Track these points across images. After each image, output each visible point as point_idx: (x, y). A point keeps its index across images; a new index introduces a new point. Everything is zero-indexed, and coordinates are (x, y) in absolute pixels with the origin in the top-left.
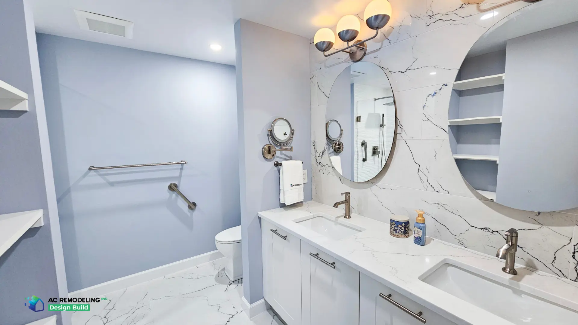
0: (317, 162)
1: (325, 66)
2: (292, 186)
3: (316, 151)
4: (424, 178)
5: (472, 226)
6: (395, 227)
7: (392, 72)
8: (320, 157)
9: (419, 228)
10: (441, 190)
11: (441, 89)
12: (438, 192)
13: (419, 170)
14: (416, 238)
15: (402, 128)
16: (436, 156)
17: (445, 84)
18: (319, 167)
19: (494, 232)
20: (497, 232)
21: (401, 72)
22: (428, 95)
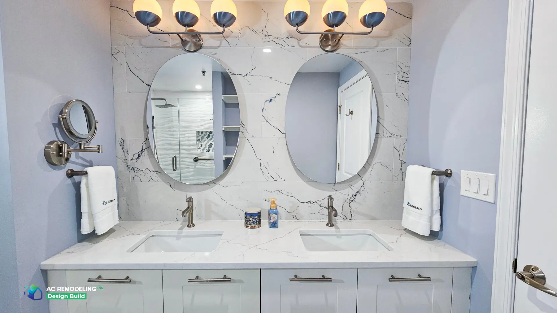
0: (128, 168)
1: (141, 45)
2: (105, 203)
3: (126, 152)
4: (265, 171)
5: (301, 202)
6: (253, 219)
7: (232, 74)
8: (134, 161)
9: (275, 214)
10: (279, 180)
11: (276, 97)
12: (277, 181)
13: (261, 165)
14: (272, 223)
15: (244, 127)
16: (274, 152)
17: (279, 94)
18: (133, 173)
19: (314, 202)
20: (316, 202)
21: (242, 75)
22: (266, 100)
